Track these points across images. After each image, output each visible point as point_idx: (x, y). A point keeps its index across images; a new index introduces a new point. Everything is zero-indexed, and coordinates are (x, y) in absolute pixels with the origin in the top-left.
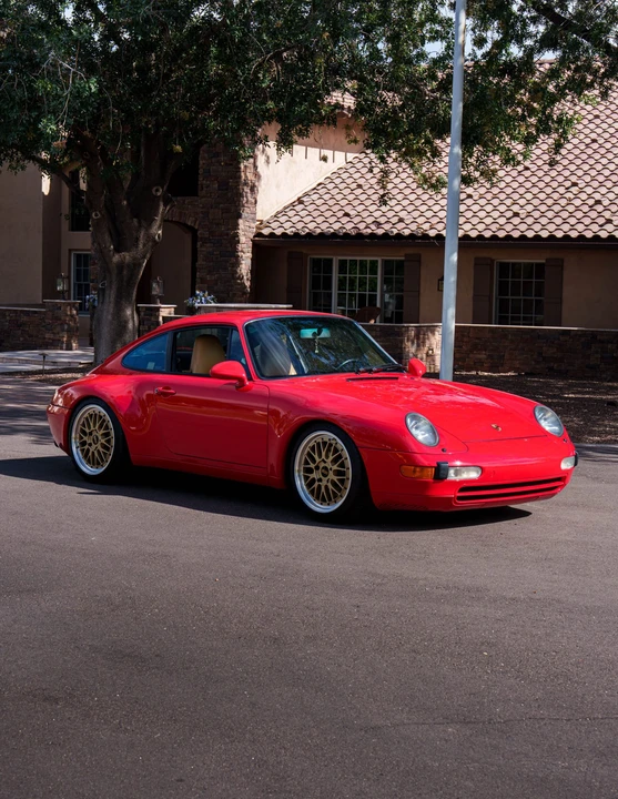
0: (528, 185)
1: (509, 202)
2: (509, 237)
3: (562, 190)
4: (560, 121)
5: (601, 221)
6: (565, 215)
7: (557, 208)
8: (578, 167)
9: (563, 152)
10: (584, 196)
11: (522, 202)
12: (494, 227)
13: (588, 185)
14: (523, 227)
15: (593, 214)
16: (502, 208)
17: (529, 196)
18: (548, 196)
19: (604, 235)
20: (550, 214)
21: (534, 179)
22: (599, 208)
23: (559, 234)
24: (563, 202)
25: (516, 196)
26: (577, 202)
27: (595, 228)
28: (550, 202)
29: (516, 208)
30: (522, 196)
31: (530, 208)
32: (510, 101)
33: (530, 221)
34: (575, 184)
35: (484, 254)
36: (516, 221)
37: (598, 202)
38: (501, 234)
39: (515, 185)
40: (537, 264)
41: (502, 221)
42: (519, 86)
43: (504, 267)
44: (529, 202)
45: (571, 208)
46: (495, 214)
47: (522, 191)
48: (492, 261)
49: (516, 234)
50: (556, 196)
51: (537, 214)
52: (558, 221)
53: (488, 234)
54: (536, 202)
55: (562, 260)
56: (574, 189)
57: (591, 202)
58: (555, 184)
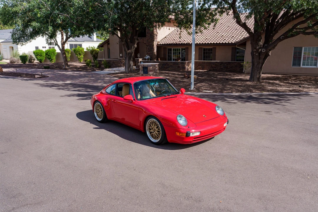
0: (209, 33)
1: (205, 36)
2: (205, 43)
3: (215, 33)
4: (215, 20)
5: (223, 40)
6: (216, 39)
7: (215, 37)
8: (219, 29)
9: (216, 26)
10: (220, 35)
11: (208, 36)
12: (202, 41)
13: (221, 32)
14: (208, 41)
15: (222, 38)
16: (204, 38)
17: (209, 35)
18: (213, 35)
19: (224, 42)
20: (213, 38)
21: (210, 32)
22: (223, 37)
23: (215, 43)
24: (216, 36)
25: (207, 35)
26: (219, 36)
27: (222, 41)
28: (213, 36)
29: (207, 37)
30: (208, 35)
31: (209, 37)
32: (205, 16)
33: (209, 40)
34: (218, 32)
35: (200, 47)
36: (207, 40)
37: (223, 36)
38: (204, 43)
39: (206, 33)
40: (211, 48)
41: (204, 40)
42: (207, 13)
43: (204, 49)
44: (209, 36)
45: (217, 37)
46: (203, 39)
47: (208, 34)
48: (202, 48)
49: (207, 43)
50: (214, 35)
51: (211, 39)
52: (215, 40)
53: (201, 43)
54: (211, 36)
55: (216, 48)
56: (218, 33)
57: (221, 36)
58: (214, 32)
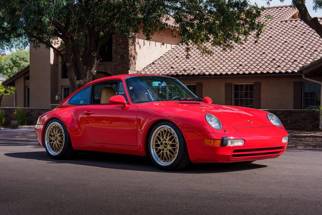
0: (245, 54)
1: (237, 61)
2: (238, 74)
3: (259, 55)
5: (276, 66)
6: (261, 65)
7: (257, 62)
8: (265, 47)
10: (268, 57)
11: (243, 60)
12: (232, 70)
13: (269, 53)
14: (244, 70)
15: (272, 64)
16: (235, 63)
17: (246, 58)
18: (253, 58)
19: (277, 71)
20: (255, 65)
21: (247, 52)
22: (275, 62)
23: (259, 72)
24: (260, 60)
25: (240, 59)
26: (266, 60)
27: (273, 69)
28: (254, 60)
29: (240, 63)
30: (243, 58)
31: (246, 63)
33: (246, 67)
34: (264, 53)
35: (229, 81)
36: (241, 68)
37: (274, 59)
38: (235, 73)
39: (240, 54)
40: (250, 85)
41: (235, 68)
43: (236, 87)
44: (246, 61)
45: (263, 62)
46: (232, 65)
47: (243, 56)
48: (232, 84)
49: (241, 73)
50: (256, 58)
51: (249, 65)
52: (258, 67)
53: (230, 73)
54: (249, 60)
55: (260, 83)
56: (264, 55)
57: (271, 59)
58: (256, 54)
